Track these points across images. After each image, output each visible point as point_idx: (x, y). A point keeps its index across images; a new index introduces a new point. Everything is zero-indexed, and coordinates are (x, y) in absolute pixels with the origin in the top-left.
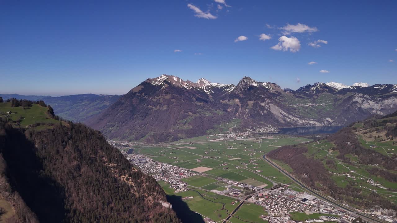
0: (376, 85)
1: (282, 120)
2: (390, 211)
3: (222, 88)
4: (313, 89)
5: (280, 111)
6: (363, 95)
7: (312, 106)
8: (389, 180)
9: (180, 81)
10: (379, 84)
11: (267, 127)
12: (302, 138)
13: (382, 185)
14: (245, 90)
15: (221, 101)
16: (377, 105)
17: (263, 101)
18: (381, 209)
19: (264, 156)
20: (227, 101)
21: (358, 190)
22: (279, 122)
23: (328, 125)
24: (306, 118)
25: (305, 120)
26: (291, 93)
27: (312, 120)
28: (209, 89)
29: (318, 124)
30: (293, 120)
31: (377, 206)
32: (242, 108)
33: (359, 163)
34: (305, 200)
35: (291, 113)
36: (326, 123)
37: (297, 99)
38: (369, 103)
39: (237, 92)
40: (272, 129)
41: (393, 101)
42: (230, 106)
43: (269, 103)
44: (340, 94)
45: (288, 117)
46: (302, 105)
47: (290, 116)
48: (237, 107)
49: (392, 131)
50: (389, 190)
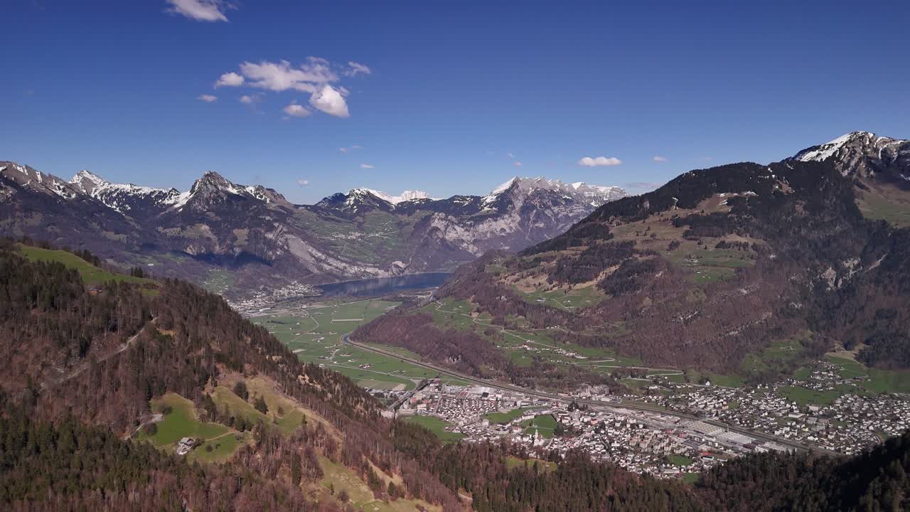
0: (455, 196)
1: (316, 269)
2: (601, 387)
3: (148, 196)
4: (349, 204)
5: (310, 250)
6: (447, 216)
7: (360, 237)
8: (584, 346)
9: (39, 177)
10: (460, 195)
11: (290, 284)
12: (379, 300)
13: (578, 353)
14: (217, 202)
15: (160, 229)
16: (468, 233)
17: (271, 228)
18: (590, 387)
19: (346, 337)
20: (179, 229)
21: (550, 367)
22: (312, 273)
23: (399, 274)
24: (359, 263)
25: (359, 266)
26: (309, 210)
27: (372, 267)
28: (114, 199)
29: (382, 274)
30: (337, 268)
31: (584, 384)
32: (220, 245)
33: (533, 327)
34: (485, 395)
35: (331, 252)
36: (394, 270)
37: (328, 225)
38: (455, 230)
39: (200, 207)
40: (302, 289)
41: (491, 225)
42: (191, 241)
43: (285, 233)
44: (402, 214)
45: (324, 261)
46: (343, 236)
47: (330, 260)
48: (208, 243)
49: (555, 274)
50: (590, 359)
